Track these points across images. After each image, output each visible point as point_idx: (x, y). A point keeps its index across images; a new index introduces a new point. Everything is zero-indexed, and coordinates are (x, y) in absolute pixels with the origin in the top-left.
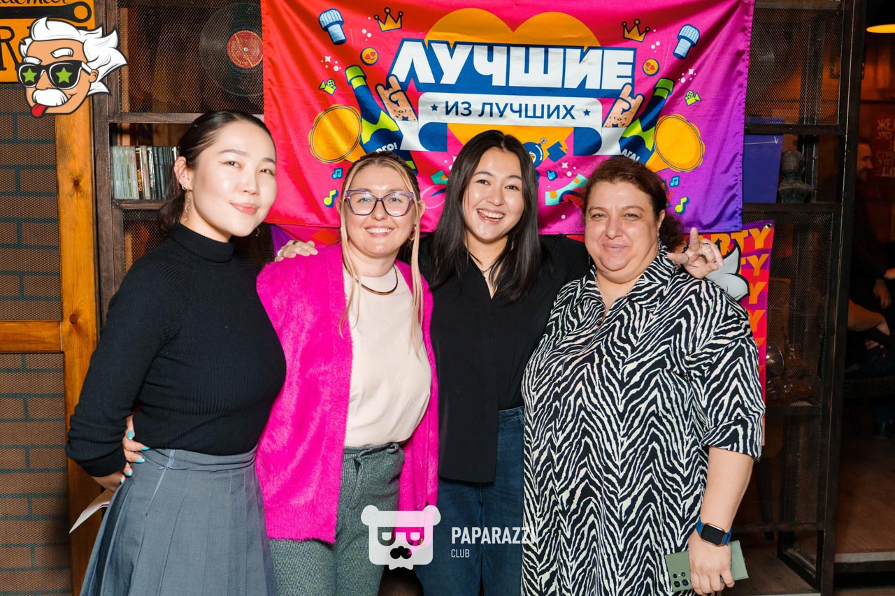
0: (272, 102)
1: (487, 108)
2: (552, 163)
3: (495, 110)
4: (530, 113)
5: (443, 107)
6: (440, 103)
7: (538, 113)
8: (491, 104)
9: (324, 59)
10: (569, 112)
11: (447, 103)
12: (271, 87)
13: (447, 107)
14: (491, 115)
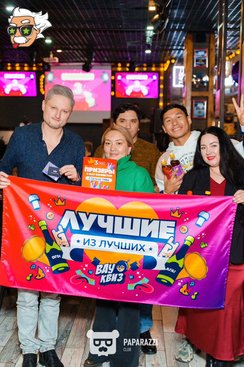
1: (103, 243)
2: (132, 271)
3: (107, 244)
4: (123, 247)
6: (81, 239)
8: (105, 241)
10: (142, 248)
13: (84, 241)
14: (105, 246)
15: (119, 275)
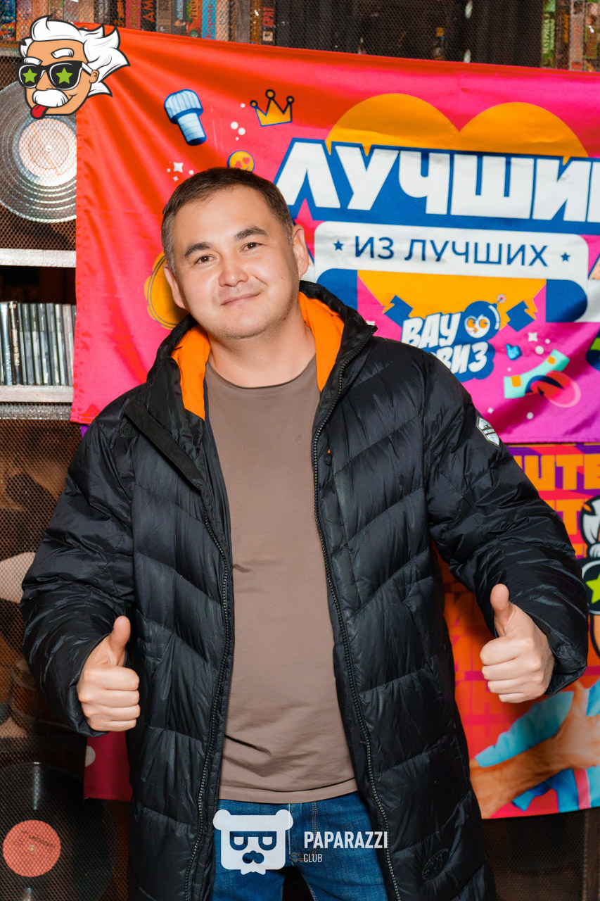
0: (89, 233)
1: (418, 248)
2: (512, 333)
3: (430, 251)
4: (482, 257)
5: (352, 245)
6: (346, 239)
7: (494, 257)
8: (424, 242)
9: (172, 167)
10: (539, 255)
11: (357, 238)
12: (88, 207)
13: (357, 245)
14: (424, 258)
15: (476, 347)
